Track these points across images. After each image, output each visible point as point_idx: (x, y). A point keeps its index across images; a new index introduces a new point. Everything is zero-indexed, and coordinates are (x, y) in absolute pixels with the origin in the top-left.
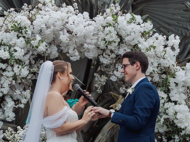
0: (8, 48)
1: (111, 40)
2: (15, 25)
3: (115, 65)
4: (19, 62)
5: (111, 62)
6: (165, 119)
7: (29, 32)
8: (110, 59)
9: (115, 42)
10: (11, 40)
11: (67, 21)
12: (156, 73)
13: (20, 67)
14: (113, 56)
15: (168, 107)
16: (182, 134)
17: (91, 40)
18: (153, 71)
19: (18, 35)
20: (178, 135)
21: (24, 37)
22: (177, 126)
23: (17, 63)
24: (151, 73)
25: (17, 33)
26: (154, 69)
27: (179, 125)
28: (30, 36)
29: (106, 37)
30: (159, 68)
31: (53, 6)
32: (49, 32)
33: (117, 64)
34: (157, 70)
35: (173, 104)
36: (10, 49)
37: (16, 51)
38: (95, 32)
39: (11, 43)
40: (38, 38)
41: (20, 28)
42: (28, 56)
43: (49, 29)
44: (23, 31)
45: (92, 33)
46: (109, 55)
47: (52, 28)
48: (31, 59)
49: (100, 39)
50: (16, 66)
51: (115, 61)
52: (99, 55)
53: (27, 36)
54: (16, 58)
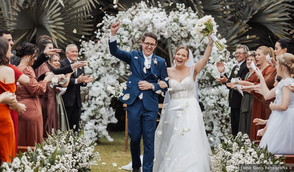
0: (119, 36)
1: (175, 30)
2: (122, 24)
3: (181, 41)
4: (125, 44)
5: (179, 40)
6: (207, 73)
7: (131, 27)
8: (177, 38)
9: (178, 30)
10: (121, 32)
11: (152, 18)
12: (201, 47)
13: (126, 46)
14: (179, 36)
15: (208, 66)
16: (216, 81)
17: (165, 30)
18: (200, 46)
19: (125, 29)
20: (215, 82)
21: (128, 30)
22: (213, 77)
23: (124, 45)
24: (199, 47)
25: (124, 28)
26: (200, 45)
27: (214, 77)
28: (131, 29)
29: (172, 29)
30: (204, 44)
31: (145, 8)
32: (142, 26)
33: (182, 41)
34: (202, 45)
35: (212, 64)
36: (120, 36)
37: (123, 38)
38: (167, 25)
39: (121, 33)
40: (135, 30)
41: (126, 25)
42: (131, 39)
43: (142, 25)
44: (127, 27)
45: (165, 27)
46: (177, 36)
47: (143, 24)
48: (133, 40)
49: (170, 29)
50: (124, 46)
51: (180, 39)
52: (172, 36)
53: (129, 29)
54: (123, 42)
